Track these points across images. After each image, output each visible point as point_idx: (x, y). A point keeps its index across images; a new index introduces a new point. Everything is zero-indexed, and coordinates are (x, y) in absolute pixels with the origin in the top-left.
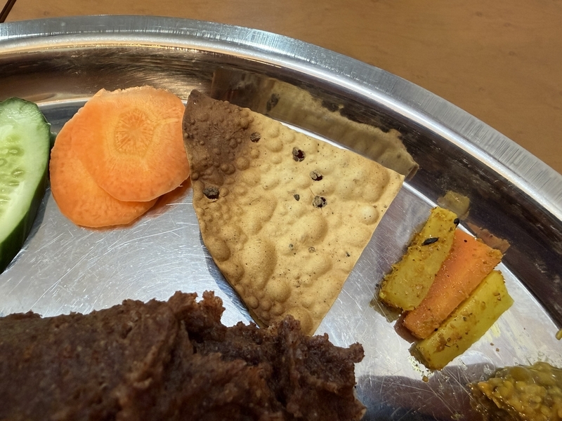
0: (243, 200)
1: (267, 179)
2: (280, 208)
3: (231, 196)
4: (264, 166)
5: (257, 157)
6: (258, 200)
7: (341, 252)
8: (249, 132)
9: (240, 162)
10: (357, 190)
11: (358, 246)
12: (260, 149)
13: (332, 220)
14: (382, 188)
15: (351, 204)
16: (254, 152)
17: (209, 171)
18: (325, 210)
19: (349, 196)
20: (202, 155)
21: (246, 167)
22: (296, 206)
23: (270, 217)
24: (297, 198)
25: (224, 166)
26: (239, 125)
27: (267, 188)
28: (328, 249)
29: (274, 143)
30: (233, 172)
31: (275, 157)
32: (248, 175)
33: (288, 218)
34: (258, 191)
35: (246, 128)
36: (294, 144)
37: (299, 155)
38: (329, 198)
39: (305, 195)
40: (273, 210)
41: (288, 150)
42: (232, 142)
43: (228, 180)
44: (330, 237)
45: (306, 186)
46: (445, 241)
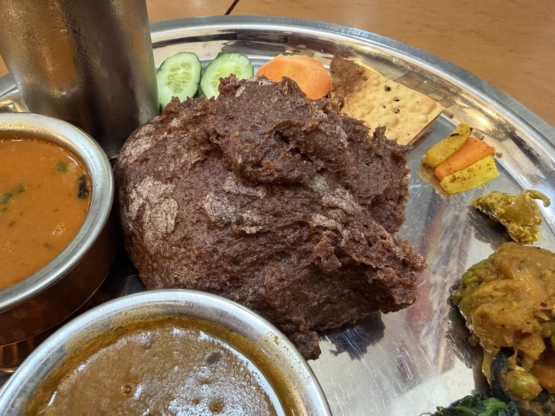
0: (355, 105)
1: (370, 97)
2: (375, 110)
3: (350, 102)
4: (368, 92)
5: (365, 87)
6: (364, 105)
7: (405, 133)
8: (363, 76)
9: (356, 88)
10: (417, 107)
11: (415, 131)
12: (367, 84)
13: (402, 120)
14: (432, 108)
15: (413, 114)
16: (364, 85)
17: (340, 88)
18: (398, 115)
19: (413, 110)
20: (338, 80)
21: (359, 91)
22: (383, 110)
23: (369, 113)
24: (385, 107)
25: (348, 88)
26: (358, 71)
27: (369, 101)
28: (398, 131)
29: (376, 82)
30: (352, 92)
31: (375, 88)
32: (360, 94)
33: (378, 115)
34: (365, 101)
35: (361, 74)
36: (386, 84)
37: (388, 89)
38: (401, 110)
39: (389, 107)
40: (371, 110)
41: (382, 87)
42: (353, 79)
43: (349, 95)
44: (400, 126)
45: (390, 103)
46: (462, 135)
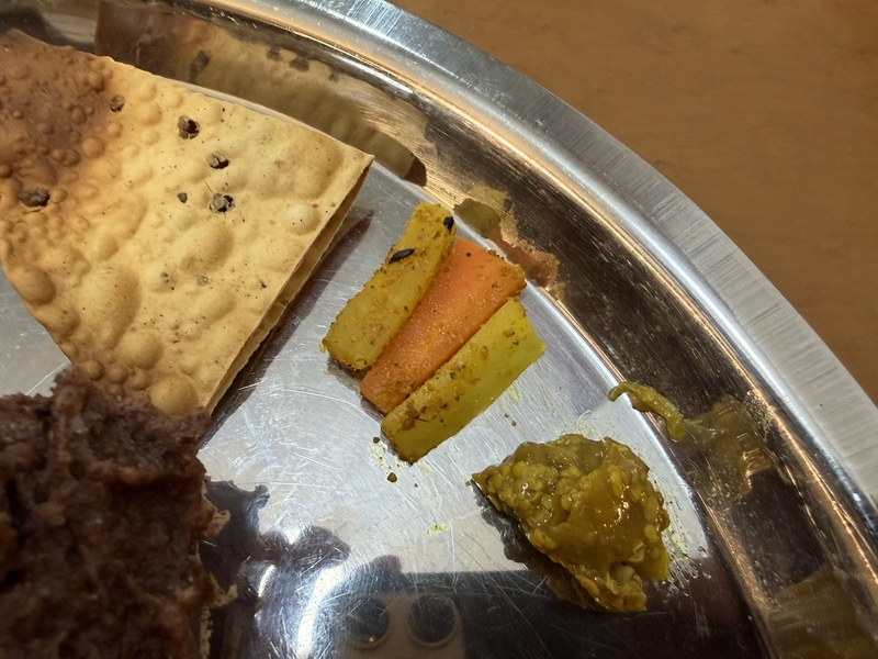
0: (91, 207)
1: (132, 170)
2: (151, 218)
3: (70, 203)
4: (128, 150)
5: (118, 135)
6: (118, 205)
7: (252, 281)
8: (108, 95)
9: (88, 146)
10: (283, 179)
11: (279, 270)
12: (122, 122)
13: (240, 232)
14: (327, 174)
15: (274, 203)
16: (112, 128)
17: (28, 162)
18: (230, 216)
19: (270, 191)
21: (99, 153)
22: (178, 211)
23: (133, 231)
24: (183, 198)
25: (56, 153)
26: (86, 83)
27: (131, 186)
28: (229, 277)
29: (145, 111)
30: (76, 162)
31: (146, 134)
32: (100, 167)
33: (164, 232)
34: (120, 188)
35: (99, 89)
36: (182, 111)
37: (190, 129)
38: (238, 197)
39: (195, 192)
40: (140, 220)
41: (170, 127)
42: (76, 114)
43: (67, 175)
44: (235, 259)
45: (198, 178)
46: (423, 254)
